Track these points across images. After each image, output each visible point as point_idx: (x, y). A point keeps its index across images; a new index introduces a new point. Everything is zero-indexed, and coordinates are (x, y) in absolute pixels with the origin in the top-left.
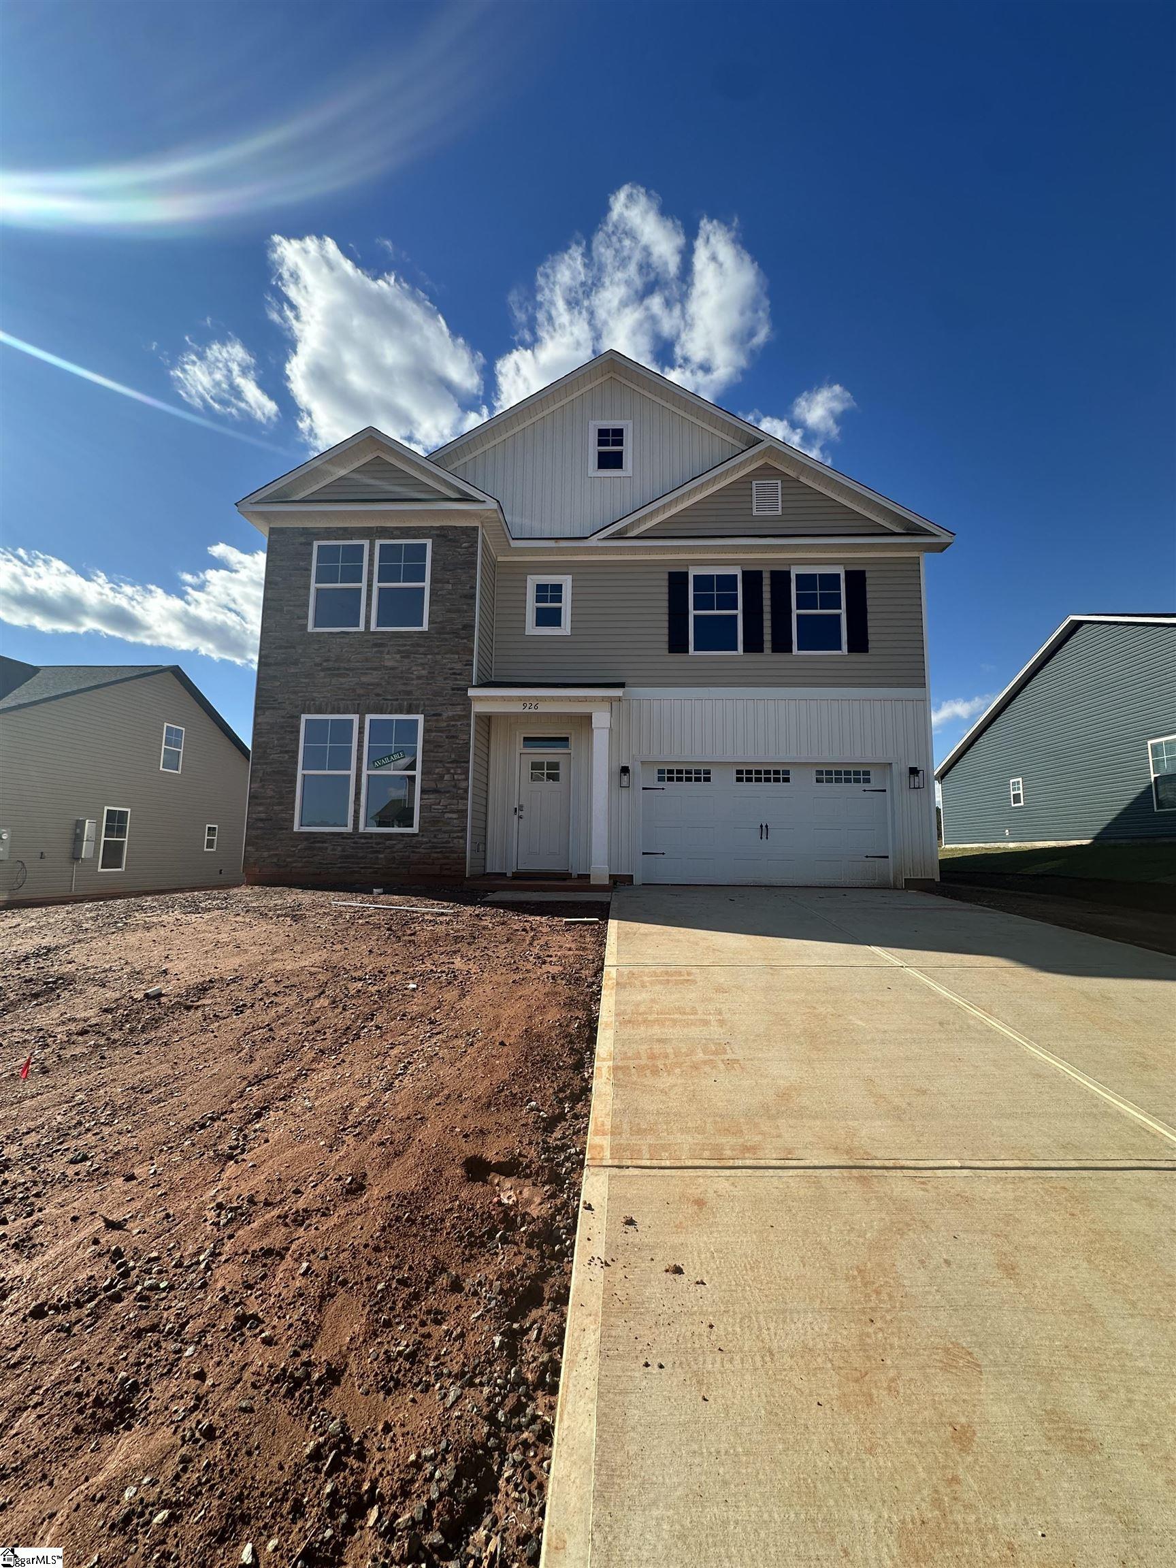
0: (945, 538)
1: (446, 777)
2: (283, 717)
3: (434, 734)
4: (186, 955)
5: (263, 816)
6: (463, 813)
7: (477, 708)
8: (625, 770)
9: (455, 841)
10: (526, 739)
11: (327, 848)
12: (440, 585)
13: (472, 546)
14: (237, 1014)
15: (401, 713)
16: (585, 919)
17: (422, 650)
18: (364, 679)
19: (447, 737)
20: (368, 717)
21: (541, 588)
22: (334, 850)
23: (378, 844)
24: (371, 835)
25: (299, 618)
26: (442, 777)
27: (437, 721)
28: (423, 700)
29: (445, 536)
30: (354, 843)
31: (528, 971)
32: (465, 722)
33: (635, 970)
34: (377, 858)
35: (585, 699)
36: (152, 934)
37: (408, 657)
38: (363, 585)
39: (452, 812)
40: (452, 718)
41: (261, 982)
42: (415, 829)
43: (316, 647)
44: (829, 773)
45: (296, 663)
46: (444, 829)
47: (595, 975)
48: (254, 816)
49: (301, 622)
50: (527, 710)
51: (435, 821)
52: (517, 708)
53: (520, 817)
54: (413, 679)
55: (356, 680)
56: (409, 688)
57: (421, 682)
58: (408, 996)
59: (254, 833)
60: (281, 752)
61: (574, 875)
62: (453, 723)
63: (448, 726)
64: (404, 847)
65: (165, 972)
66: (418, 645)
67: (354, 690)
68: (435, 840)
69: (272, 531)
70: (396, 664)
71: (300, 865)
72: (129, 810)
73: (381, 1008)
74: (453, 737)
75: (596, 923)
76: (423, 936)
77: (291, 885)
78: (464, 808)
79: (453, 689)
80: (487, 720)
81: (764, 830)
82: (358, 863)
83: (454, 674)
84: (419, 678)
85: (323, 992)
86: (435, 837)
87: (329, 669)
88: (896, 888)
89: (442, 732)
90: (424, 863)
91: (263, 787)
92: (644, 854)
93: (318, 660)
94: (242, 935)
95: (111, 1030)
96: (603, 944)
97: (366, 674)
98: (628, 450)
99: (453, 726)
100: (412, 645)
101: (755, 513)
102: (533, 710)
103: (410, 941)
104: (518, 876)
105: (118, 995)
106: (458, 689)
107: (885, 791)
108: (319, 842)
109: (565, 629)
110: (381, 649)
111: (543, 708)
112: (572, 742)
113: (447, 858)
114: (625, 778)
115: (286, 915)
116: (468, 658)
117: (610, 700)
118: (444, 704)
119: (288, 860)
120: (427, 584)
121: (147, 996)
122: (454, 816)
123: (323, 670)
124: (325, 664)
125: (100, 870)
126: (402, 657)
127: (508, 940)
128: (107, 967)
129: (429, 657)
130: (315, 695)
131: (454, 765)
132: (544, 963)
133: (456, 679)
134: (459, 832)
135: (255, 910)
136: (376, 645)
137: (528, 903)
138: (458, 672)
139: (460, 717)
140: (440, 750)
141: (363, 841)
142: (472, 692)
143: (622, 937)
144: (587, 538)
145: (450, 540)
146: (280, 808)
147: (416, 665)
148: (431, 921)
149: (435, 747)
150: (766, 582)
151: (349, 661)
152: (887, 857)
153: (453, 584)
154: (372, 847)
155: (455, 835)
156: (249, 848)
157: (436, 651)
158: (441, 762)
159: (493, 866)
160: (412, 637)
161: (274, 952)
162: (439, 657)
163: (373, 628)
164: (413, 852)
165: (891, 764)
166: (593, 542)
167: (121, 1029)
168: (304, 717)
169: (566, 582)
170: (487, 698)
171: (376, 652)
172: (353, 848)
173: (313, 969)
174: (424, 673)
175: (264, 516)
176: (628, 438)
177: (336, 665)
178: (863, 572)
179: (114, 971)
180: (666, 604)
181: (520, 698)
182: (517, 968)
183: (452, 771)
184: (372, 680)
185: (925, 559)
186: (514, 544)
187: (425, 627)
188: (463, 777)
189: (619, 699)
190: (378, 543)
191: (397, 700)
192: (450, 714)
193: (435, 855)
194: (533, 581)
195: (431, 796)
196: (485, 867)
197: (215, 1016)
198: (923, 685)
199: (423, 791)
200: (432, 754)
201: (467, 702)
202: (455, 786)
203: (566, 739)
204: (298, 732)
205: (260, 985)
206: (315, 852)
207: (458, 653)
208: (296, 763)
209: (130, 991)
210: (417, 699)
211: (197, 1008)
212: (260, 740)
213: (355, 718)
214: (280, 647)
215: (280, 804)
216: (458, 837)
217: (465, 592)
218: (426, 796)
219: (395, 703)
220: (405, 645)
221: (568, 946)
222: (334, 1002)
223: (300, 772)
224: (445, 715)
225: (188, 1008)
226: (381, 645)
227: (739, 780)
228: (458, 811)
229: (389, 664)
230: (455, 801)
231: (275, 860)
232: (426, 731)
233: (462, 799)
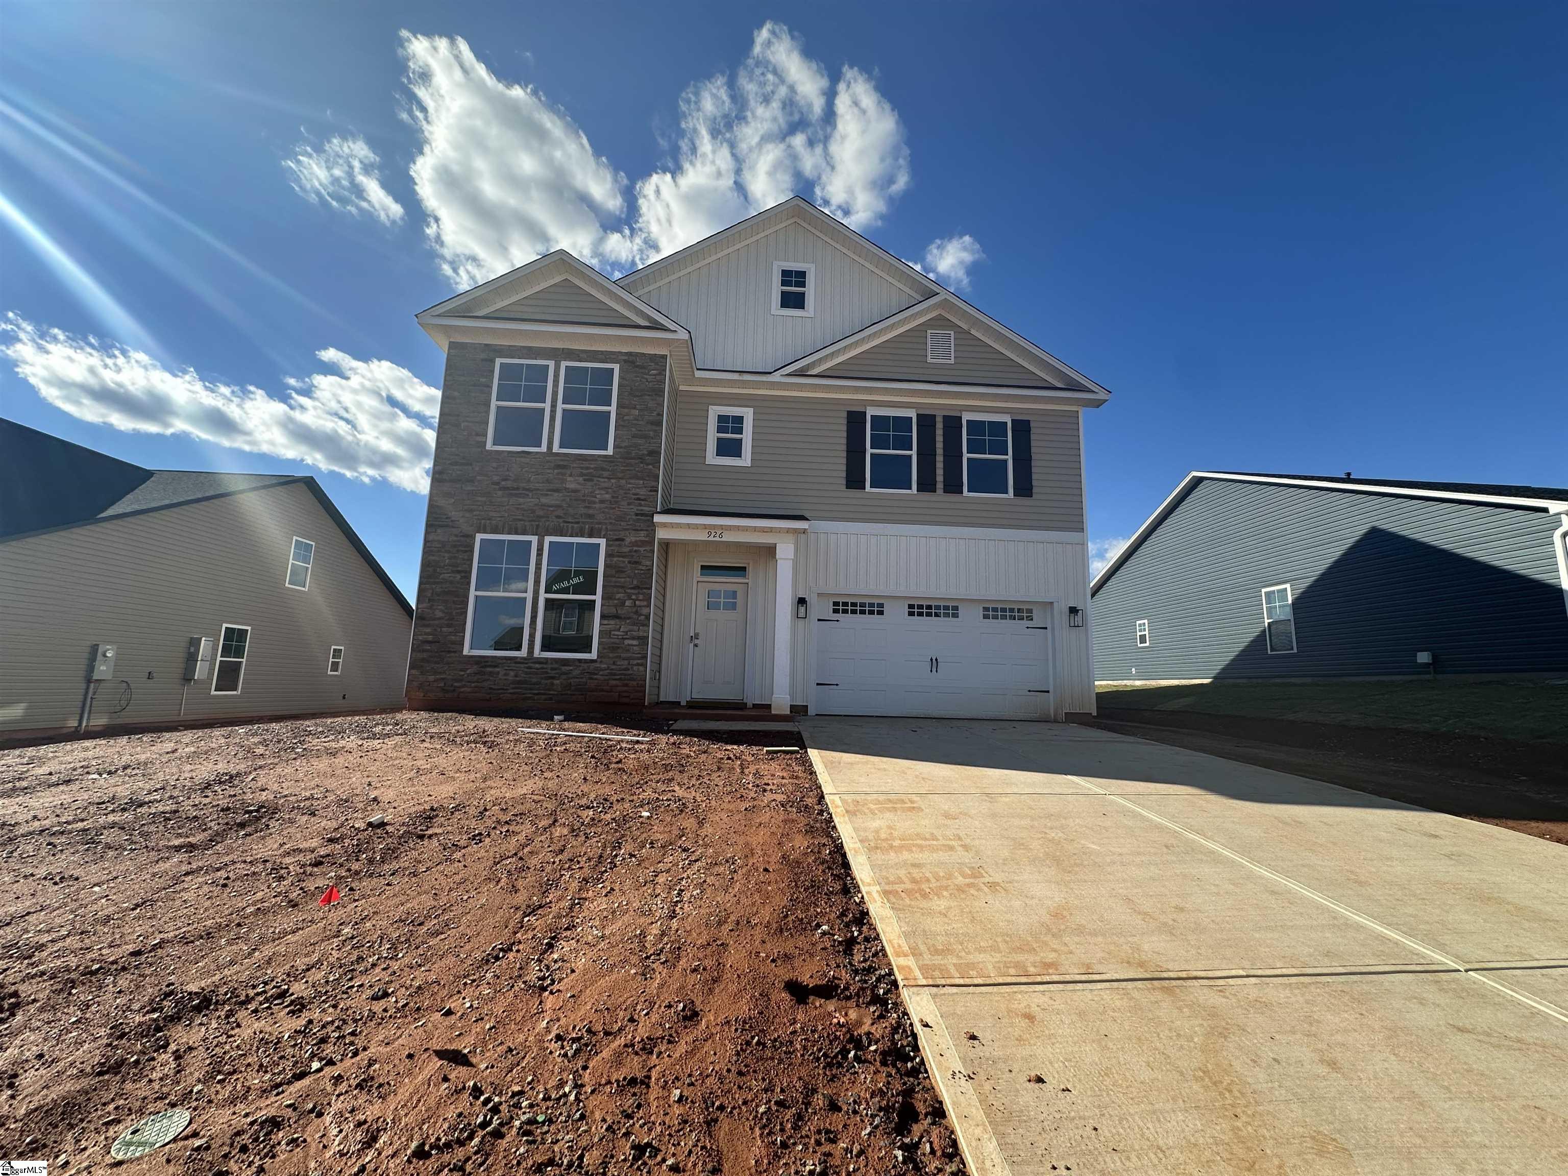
0: (1102, 395)
1: (628, 603)
2: (456, 536)
3: (615, 559)
4: (389, 782)
5: (430, 638)
6: (644, 640)
7: (661, 534)
8: (802, 601)
9: (635, 668)
10: (703, 567)
11: (498, 673)
12: (626, 410)
13: (660, 374)
14: (476, 844)
15: (582, 536)
16: (784, 748)
17: (606, 474)
18: (544, 500)
19: (629, 562)
20: (548, 539)
21: (722, 419)
22: (505, 675)
23: (552, 669)
24: (547, 660)
25: (477, 435)
26: (623, 604)
27: (620, 545)
28: (606, 524)
29: (633, 362)
30: (528, 668)
31: (754, 799)
32: (648, 548)
33: (858, 798)
34: (552, 684)
35: (771, 530)
36: (340, 761)
37: (592, 480)
38: (547, 406)
39: (633, 638)
40: (635, 544)
41: (486, 810)
42: (594, 655)
43: (495, 465)
44: (995, 610)
45: (472, 481)
46: (623, 655)
47: (819, 804)
48: (420, 638)
49: (479, 439)
50: (711, 538)
51: (614, 648)
52: (702, 536)
53: (696, 645)
54: (594, 503)
55: (536, 501)
56: (591, 512)
57: (603, 505)
58: (646, 824)
59: (420, 656)
60: (453, 572)
61: (750, 705)
62: (635, 548)
63: (630, 551)
64: (582, 674)
65: (375, 799)
66: (603, 469)
67: (533, 512)
68: (614, 667)
69: (452, 345)
70: (578, 487)
71: (469, 690)
72: (249, 628)
73: (623, 836)
74: (636, 563)
75: (797, 752)
76: (631, 762)
77: (462, 711)
78: (645, 634)
79: (637, 515)
80: (666, 545)
81: (934, 663)
82: (531, 689)
83: (639, 499)
84: (602, 502)
85: (556, 821)
86: (614, 663)
87: (508, 488)
88: (1056, 721)
89: (623, 557)
90: (602, 690)
91: (431, 608)
92: (818, 684)
93: (496, 478)
94: (441, 761)
95: (347, 860)
96: (813, 773)
97: (547, 495)
98: (810, 291)
99: (636, 551)
100: (596, 469)
101: (929, 360)
102: (717, 539)
103: (620, 769)
104: (693, 705)
105: (335, 824)
106: (642, 515)
107: (1046, 628)
108: (490, 666)
109: (746, 460)
110: (563, 471)
111: (728, 537)
112: (750, 571)
113: (626, 685)
114: (802, 609)
115: (475, 742)
116: (653, 484)
117: (796, 531)
118: (627, 530)
119: (456, 684)
120: (613, 409)
121: (370, 824)
122: (635, 642)
123: (500, 489)
124: (503, 483)
125: (213, 693)
126: (585, 480)
127: (719, 769)
128: (308, 794)
129: (613, 481)
130: (492, 514)
131: (636, 591)
132: (765, 791)
133: (640, 505)
134: (638, 659)
135: (440, 736)
136: (558, 467)
137: (718, 732)
138: (642, 497)
139: (643, 543)
140: (623, 575)
141: (537, 666)
142: (657, 518)
143: (827, 765)
144: (770, 373)
145: (637, 366)
146: (450, 630)
147: (599, 489)
148: (629, 749)
149: (617, 572)
150: (939, 426)
151: (529, 481)
152: (1048, 692)
153: (640, 410)
154: (547, 673)
155: (635, 662)
156: (413, 672)
157: (620, 475)
158: (623, 587)
159: (667, 694)
160: (596, 460)
161: (485, 780)
162: (623, 482)
163: (556, 448)
164: (591, 679)
165: (1052, 603)
166: (776, 377)
167: (357, 860)
168: (479, 537)
169: (748, 414)
170: (672, 525)
171: (558, 474)
172: (526, 673)
173: (535, 797)
174: (607, 496)
175: (446, 329)
176: (810, 280)
177: (515, 485)
178: (1029, 421)
179: (318, 799)
180: (844, 441)
181: (705, 527)
182: (742, 796)
183: (634, 597)
184: (553, 502)
185: (1083, 413)
186: (698, 374)
187: (610, 451)
188: (645, 603)
189: (804, 531)
190: (564, 364)
191: (578, 523)
192: (633, 539)
193: (614, 682)
194: (715, 411)
195: (612, 622)
196: (658, 695)
197: (453, 845)
198: (1082, 530)
199: (603, 617)
200: (614, 579)
201: (652, 527)
202: (636, 613)
203: (743, 569)
204: (472, 551)
205: (487, 813)
206: (486, 677)
207: (642, 479)
208: (469, 583)
209: (347, 820)
210: (600, 523)
211: (430, 837)
212: (432, 558)
213: (534, 539)
214: (456, 463)
215: (449, 626)
216: (638, 664)
217: (651, 418)
218: (606, 622)
219: (576, 526)
220: (587, 468)
221: (781, 774)
222: (573, 831)
223: (473, 593)
224: (628, 540)
225: (421, 837)
226: (564, 467)
227: (911, 614)
228: (639, 638)
229: (572, 486)
230: (636, 628)
231: (442, 685)
232: (608, 555)
233: (644, 625)
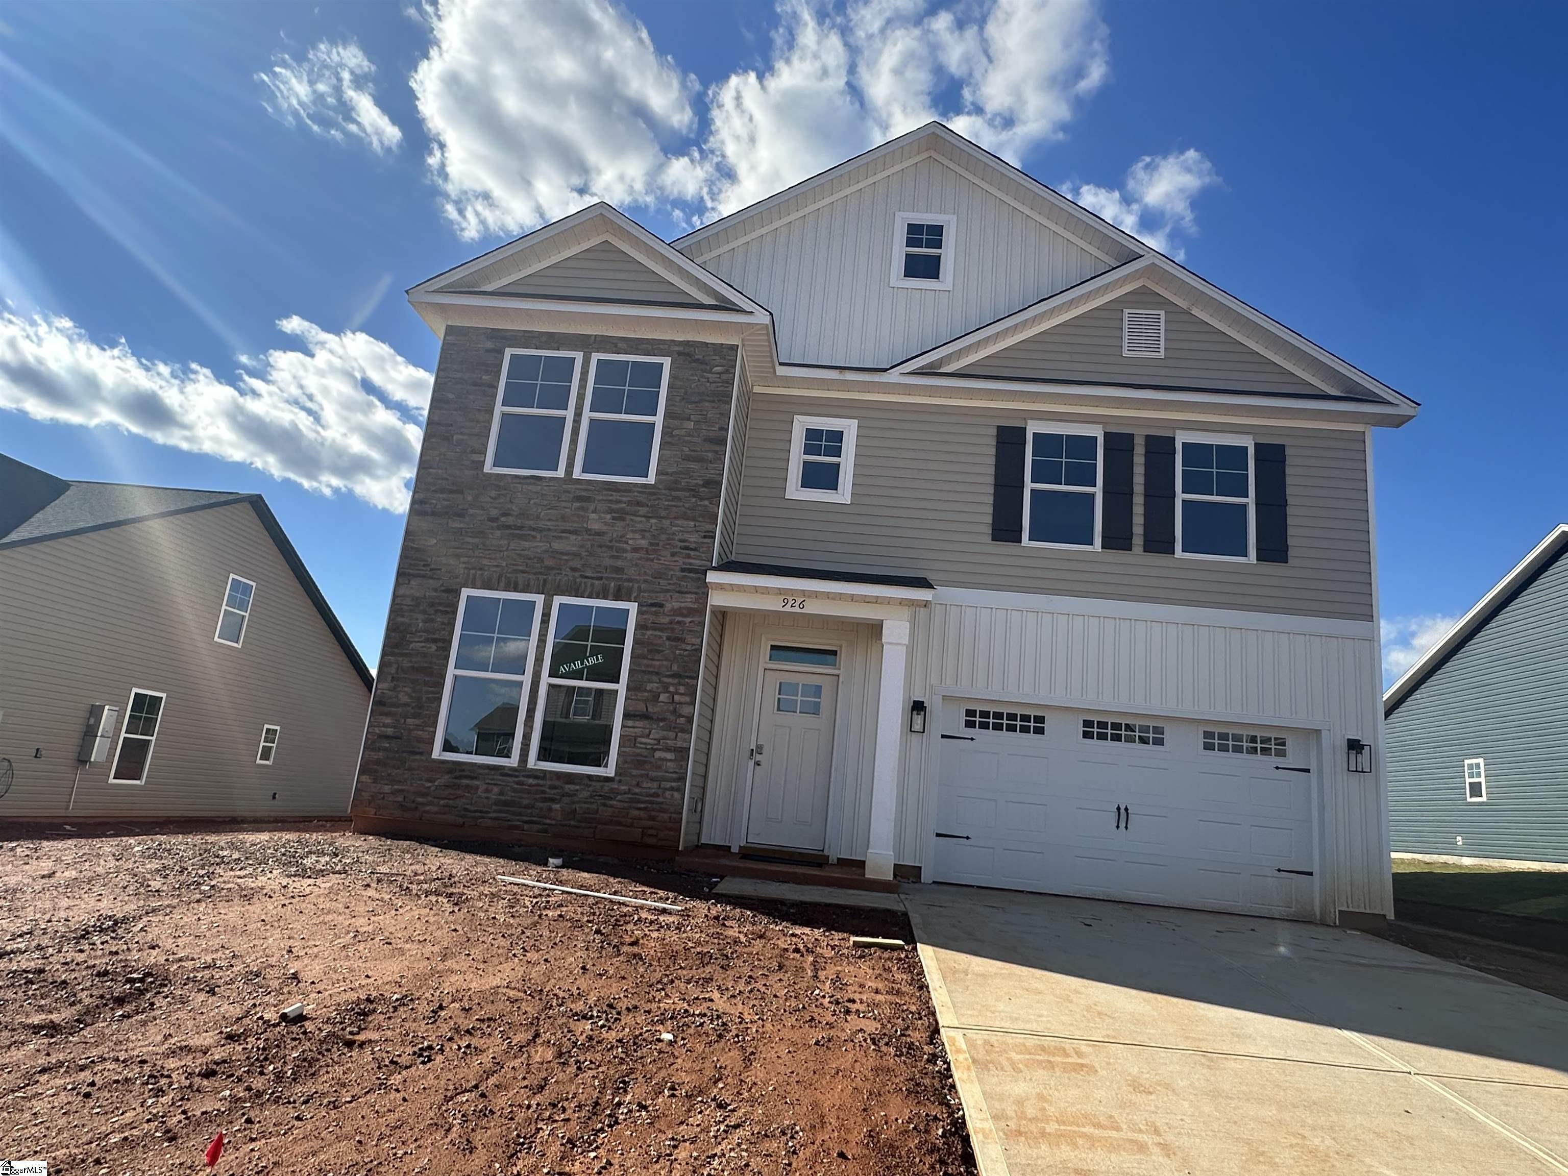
0: (1404, 409)
1: (663, 697)
2: (435, 590)
3: (649, 633)
4: (316, 950)
5: (390, 731)
6: (683, 752)
7: (716, 599)
8: (918, 707)
9: (668, 794)
10: (773, 648)
11: (477, 787)
12: (676, 422)
13: (727, 372)
14: (423, 1063)
15: (605, 597)
16: (880, 940)
17: (643, 510)
18: (557, 545)
19: (669, 639)
20: (558, 600)
21: (812, 434)
22: (487, 791)
23: (553, 787)
24: (544, 774)
25: (474, 452)
26: (656, 697)
27: (656, 614)
28: (638, 582)
29: (688, 355)
30: (518, 783)
31: (830, 1025)
32: (697, 619)
33: (993, 1039)
34: (550, 809)
35: (876, 600)
36: (256, 909)
37: (623, 519)
38: (569, 414)
39: (668, 749)
40: (678, 612)
41: (441, 1008)
42: (610, 771)
43: (493, 493)
44: (1223, 736)
45: (461, 515)
46: (653, 774)
47: (931, 1043)
48: (377, 730)
49: (475, 457)
50: (788, 609)
51: (640, 763)
52: (774, 604)
53: (758, 764)
54: (625, 551)
55: (544, 546)
56: (619, 563)
57: (637, 555)
58: (667, 1054)
59: (375, 756)
60: (427, 640)
61: (833, 859)
62: (678, 619)
63: (671, 622)
64: (591, 797)
65: (295, 976)
66: (639, 504)
67: (541, 560)
68: (637, 790)
69: (450, 330)
70: (604, 528)
71: (436, 809)
72: (164, 695)
73: (632, 1071)
74: (677, 639)
75: (901, 948)
76: (650, 948)
77: (423, 839)
78: (685, 745)
79: (683, 570)
80: (722, 615)
81: (1123, 815)
82: (520, 814)
83: (687, 548)
84: (635, 550)
85: (537, 1035)
86: (638, 785)
87: (508, 527)
88: (1324, 924)
89: (661, 630)
90: (619, 823)
91: (394, 689)
92: (938, 835)
93: (494, 513)
94: (386, 920)
95: (248, 1072)
96: (924, 987)
97: (561, 537)
98: (948, 254)
99: (679, 622)
100: (630, 503)
101: (1126, 353)
102: (797, 610)
103: (635, 956)
104: (750, 854)
105: (238, 1011)
106: (690, 571)
107: (1308, 771)
108: (466, 777)
109: (844, 494)
110: (584, 504)
111: (812, 608)
112: (843, 656)
113: (653, 818)
114: (918, 720)
115: (437, 893)
116: (709, 527)
117: (912, 603)
118: (668, 591)
119: (420, 800)
120: (658, 420)
121: (284, 1017)
122: (670, 756)
123: (498, 528)
124: (503, 519)
125: (112, 780)
126: (614, 518)
127: (781, 967)
128: (209, 959)
129: (653, 521)
130: (485, 562)
131: (676, 681)
132: (848, 1012)
133: (689, 556)
134: (675, 780)
135: (390, 879)
136: (579, 499)
137: (782, 902)
138: (693, 546)
139: (691, 612)
140: (657, 657)
141: (531, 781)
142: (712, 577)
143: (949, 975)
144: (885, 370)
145: (697, 361)
146: (417, 722)
147: (634, 532)
148: (651, 922)
149: (650, 651)
150: (1139, 451)
151: (538, 517)
152: (1311, 874)
153: (696, 422)
154: (544, 792)
155: (668, 785)
156: (364, 778)
157: (663, 513)
158: (657, 673)
159: (712, 835)
160: (630, 491)
161: (444, 958)
162: (666, 523)
163: (577, 473)
164: (605, 805)
165: (1318, 732)
166: (893, 377)
167: (262, 1073)
168: (465, 592)
169: (850, 428)
170: (733, 588)
171: (578, 509)
172: (514, 790)
173: (512, 993)
174: (644, 543)
175: (443, 309)
176: (949, 238)
177: (519, 522)
178: (1282, 447)
179: (221, 968)
180: (992, 470)
181: (780, 591)
182: (813, 1019)
183: (672, 689)
184: (569, 548)
185: (1372, 435)
186: (781, 371)
187: (651, 479)
188: (687, 699)
189: (926, 604)
190: (595, 357)
191: (600, 578)
192: (676, 605)
193: (636, 813)
194: (801, 424)
195: (639, 724)
196: (699, 835)
197: (392, 1062)
198: (1370, 618)
199: (626, 716)
200: (645, 661)
201: (703, 590)
202: (674, 712)
203: (834, 653)
204: (455, 613)
205: (443, 1013)
206: (460, 792)
207: (694, 519)
208: (447, 658)
209: (254, 1005)
210: (629, 580)
211: (362, 1045)
212: (400, 619)
213: (539, 599)
214: (442, 491)
215: (415, 716)
216: (672, 789)
217: (711, 434)
218: (630, 723)
219: (597, 582)
220: (620, 502)
221: (874, 985)
222: (560, 1055)
223: (451, 671)
224: (668, 606)
225: (350, 1044)
226: (587, 499)
227: (1087, 735)
228: (675, 750)
229: (595, 526)
230: (672, 735)
231: (400, 799)
232: (639, 627)
233: (683, 731)
